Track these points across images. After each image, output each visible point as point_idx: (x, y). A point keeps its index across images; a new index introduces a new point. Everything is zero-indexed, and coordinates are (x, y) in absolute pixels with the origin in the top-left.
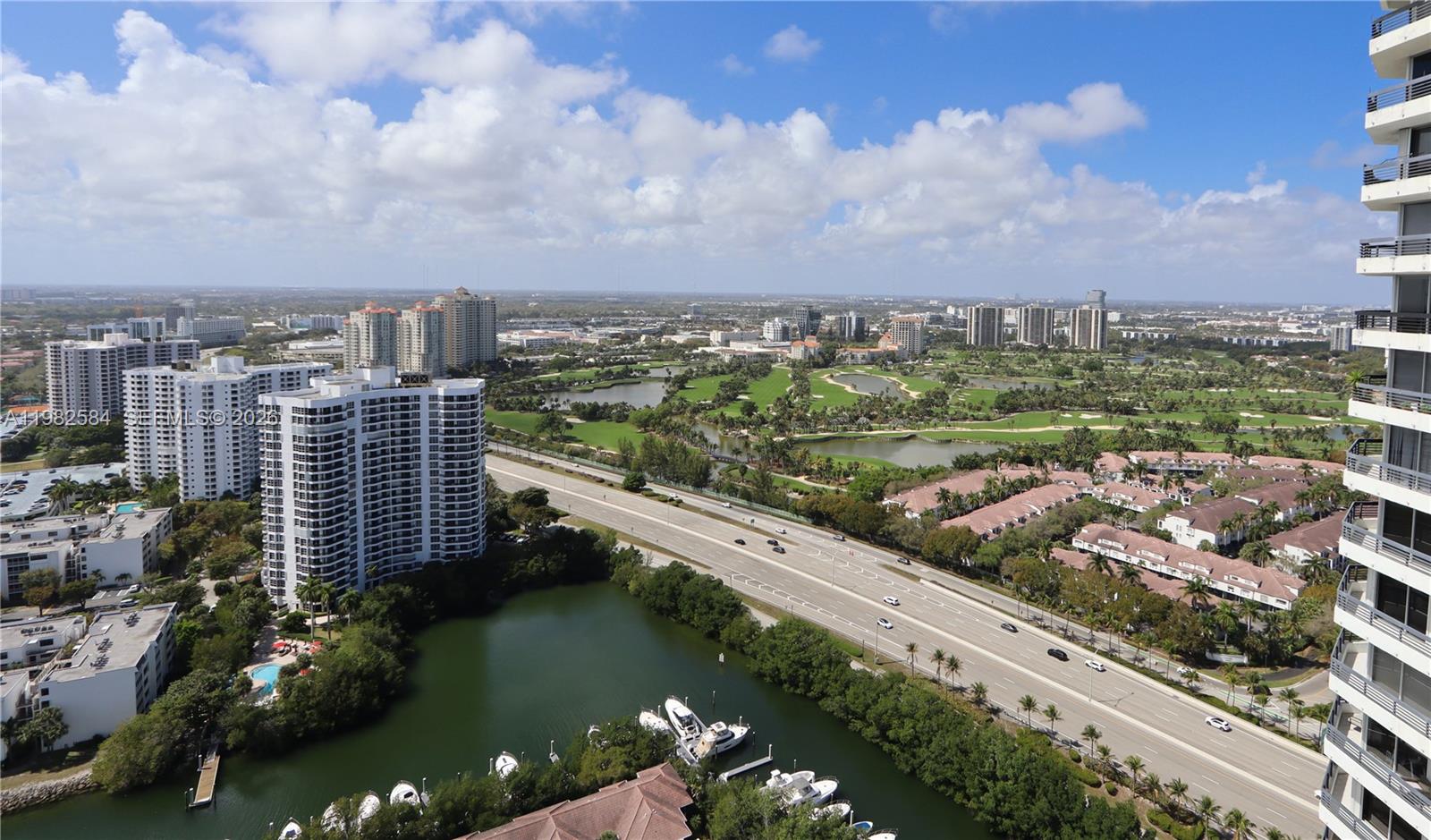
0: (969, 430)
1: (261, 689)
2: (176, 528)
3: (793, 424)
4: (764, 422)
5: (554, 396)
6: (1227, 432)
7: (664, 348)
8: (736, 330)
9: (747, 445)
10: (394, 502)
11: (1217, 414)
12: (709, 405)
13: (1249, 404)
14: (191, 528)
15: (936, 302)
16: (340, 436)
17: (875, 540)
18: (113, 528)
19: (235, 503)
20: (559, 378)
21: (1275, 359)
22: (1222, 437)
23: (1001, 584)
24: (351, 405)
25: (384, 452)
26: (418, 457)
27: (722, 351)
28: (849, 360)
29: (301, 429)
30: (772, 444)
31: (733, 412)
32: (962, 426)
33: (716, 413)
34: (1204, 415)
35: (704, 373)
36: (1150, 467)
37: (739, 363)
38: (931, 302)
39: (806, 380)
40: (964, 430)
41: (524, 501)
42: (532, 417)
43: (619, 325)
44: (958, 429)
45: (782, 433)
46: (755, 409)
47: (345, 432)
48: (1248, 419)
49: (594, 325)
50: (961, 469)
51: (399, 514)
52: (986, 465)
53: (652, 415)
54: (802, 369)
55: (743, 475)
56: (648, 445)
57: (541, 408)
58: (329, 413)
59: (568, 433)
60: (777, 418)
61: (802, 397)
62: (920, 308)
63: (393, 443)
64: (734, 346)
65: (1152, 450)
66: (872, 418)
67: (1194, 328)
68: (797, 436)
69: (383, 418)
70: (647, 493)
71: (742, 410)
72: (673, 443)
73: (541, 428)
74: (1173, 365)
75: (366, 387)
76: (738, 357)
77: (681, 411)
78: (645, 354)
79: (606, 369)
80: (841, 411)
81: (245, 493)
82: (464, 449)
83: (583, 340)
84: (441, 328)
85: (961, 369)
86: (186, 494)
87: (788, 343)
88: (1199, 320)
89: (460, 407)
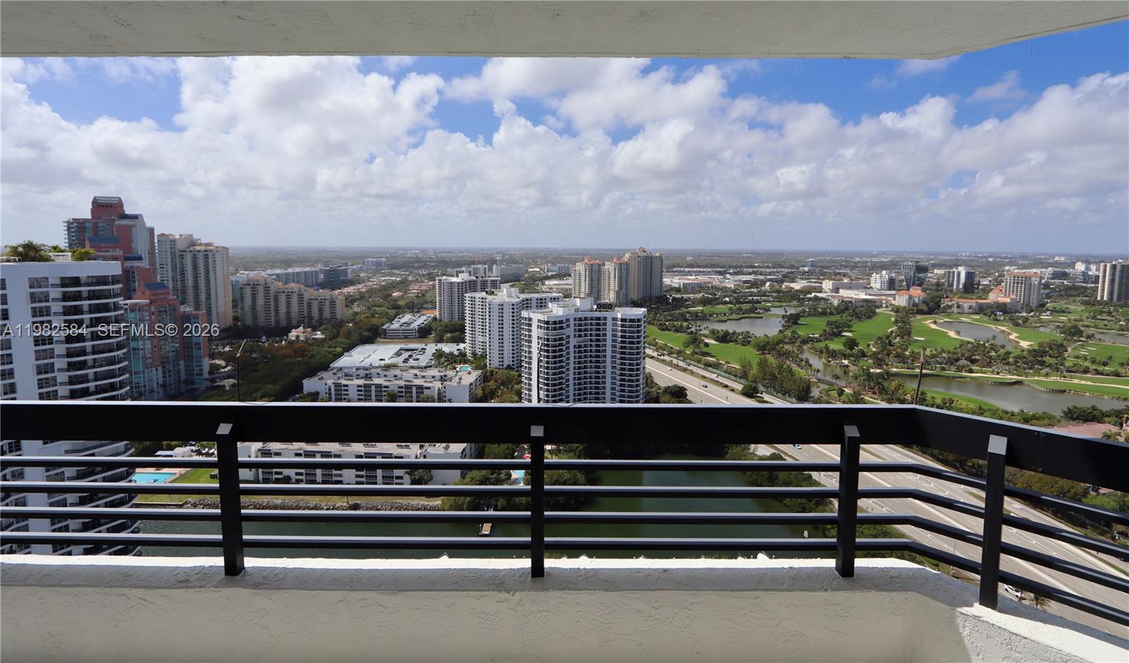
0: (1090, 383)
1: (516, 479)
2: (484, 382)
3: (891, 359)
4: (864, 355)
5: (699, 323)
7: (784, 292)
8: (846, 280)
9: (846, 373)
10: (591, 383)
12: (816, 338)
14: (491, 383)
15: (1063, 259)
16: (561, 339)
17: (964, 469)
18: (457, 378)
19: (511, 372)
20: (702, 310)
23: (1113, 538)
24: (568, 320)
25: (585, 351)
26: (605, 356)
27: (832, 296)
28: (955, 309)
29: (542, 332)
30: (870, 376)
31: (836, 345)
32: (1081, 379)
33: (822, 345)
35: (815, 313)
37: (846, 306)
38: (1057, 259)
39: (909, 323)
40: (1083, 382)
41: (670, 393)
42: (683, 337)
43: (750, 274)
44: (1076, 381)
45: (879, 366)
46: (857, 345)
47: (565, 336)
49: (731, 274)
50: (1074, 419)
51: (593, 391)
52: (1107, 419)
53: (768, 342)
54: (904, 316)
55: (840, 396)
56: (763, 364)
57: (689, 331)
58: (556, 324)
59: (705, 350)
60: (875, 354)
61: (902, 337)
62: (1042, 264)
63: (591, 346)
64: (843, 293)
66: (973, 362)
68: (895, 370)
69: (586, 330)
70: (759, 399)
71: (845, 345)
72: (782, 365)
73: (687, 345)
75: (577, 310)
76: (846, 302)
77: (792, 341)
78: (768, 296)
79: (737, 306)
80: (941, 353)
81: (517, 367)
82: (632, 354)
83: (724, 285)
84: (628, 274)
85: (1085, 323)
86: (490, 364)
87: (893, 292)
89: (630, 326)
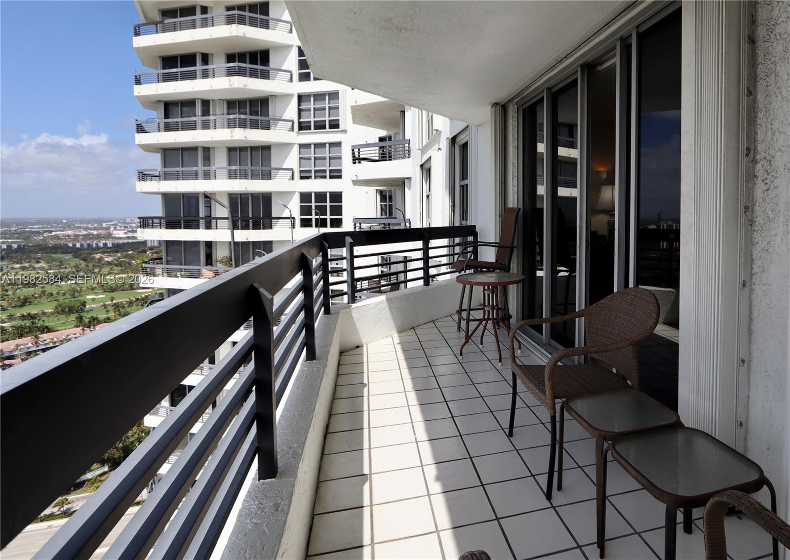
6: (77, 312)
11: (67, 300)
13: (93, 289)
21: (110, 256)
22: (73, 317)
34: (56, 303)
36: (7, 355)
48: (93, 300)
65: (7, 340)
67: (41, 238)
74: (23, 268)
88: (45, 231)
